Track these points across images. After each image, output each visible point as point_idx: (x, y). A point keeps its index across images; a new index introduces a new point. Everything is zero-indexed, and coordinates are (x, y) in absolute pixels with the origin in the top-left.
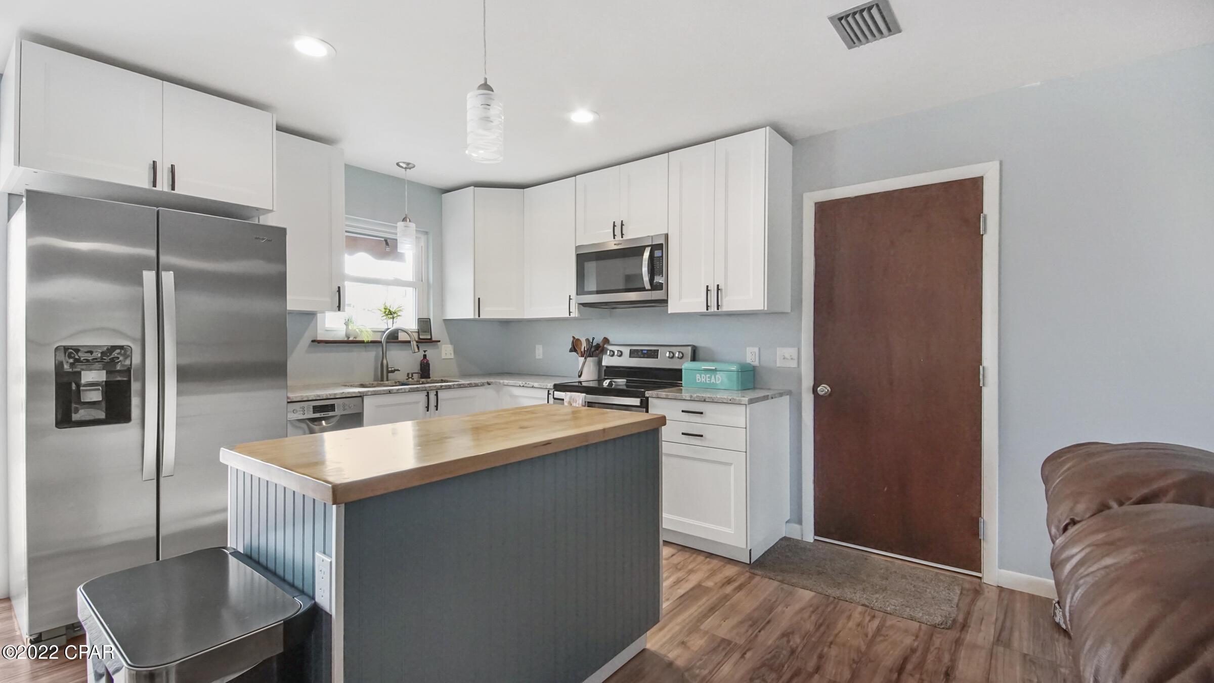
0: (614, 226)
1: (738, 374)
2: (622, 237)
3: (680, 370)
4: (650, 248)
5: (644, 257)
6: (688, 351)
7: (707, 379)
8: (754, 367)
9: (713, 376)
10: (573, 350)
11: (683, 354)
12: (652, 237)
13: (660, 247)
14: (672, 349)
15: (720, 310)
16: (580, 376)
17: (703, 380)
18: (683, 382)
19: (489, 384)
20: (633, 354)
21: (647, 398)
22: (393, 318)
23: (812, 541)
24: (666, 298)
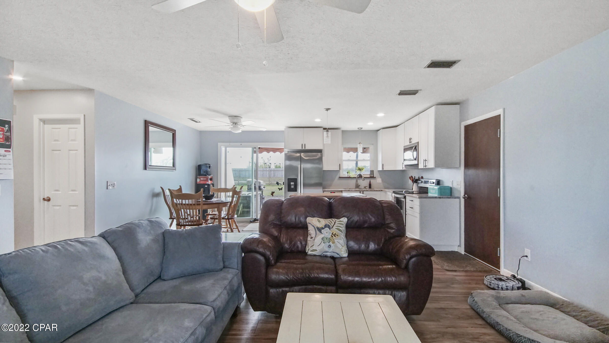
0: (409, 139)
2: (411, 143)
12: (416, 143)
13: (416, 146)
17: (432, 191)
18: (429, 193)
20: (424, 182)
21: (406, 196)
22: (361, 171)
23: (463, 254)
24: (418, 163)
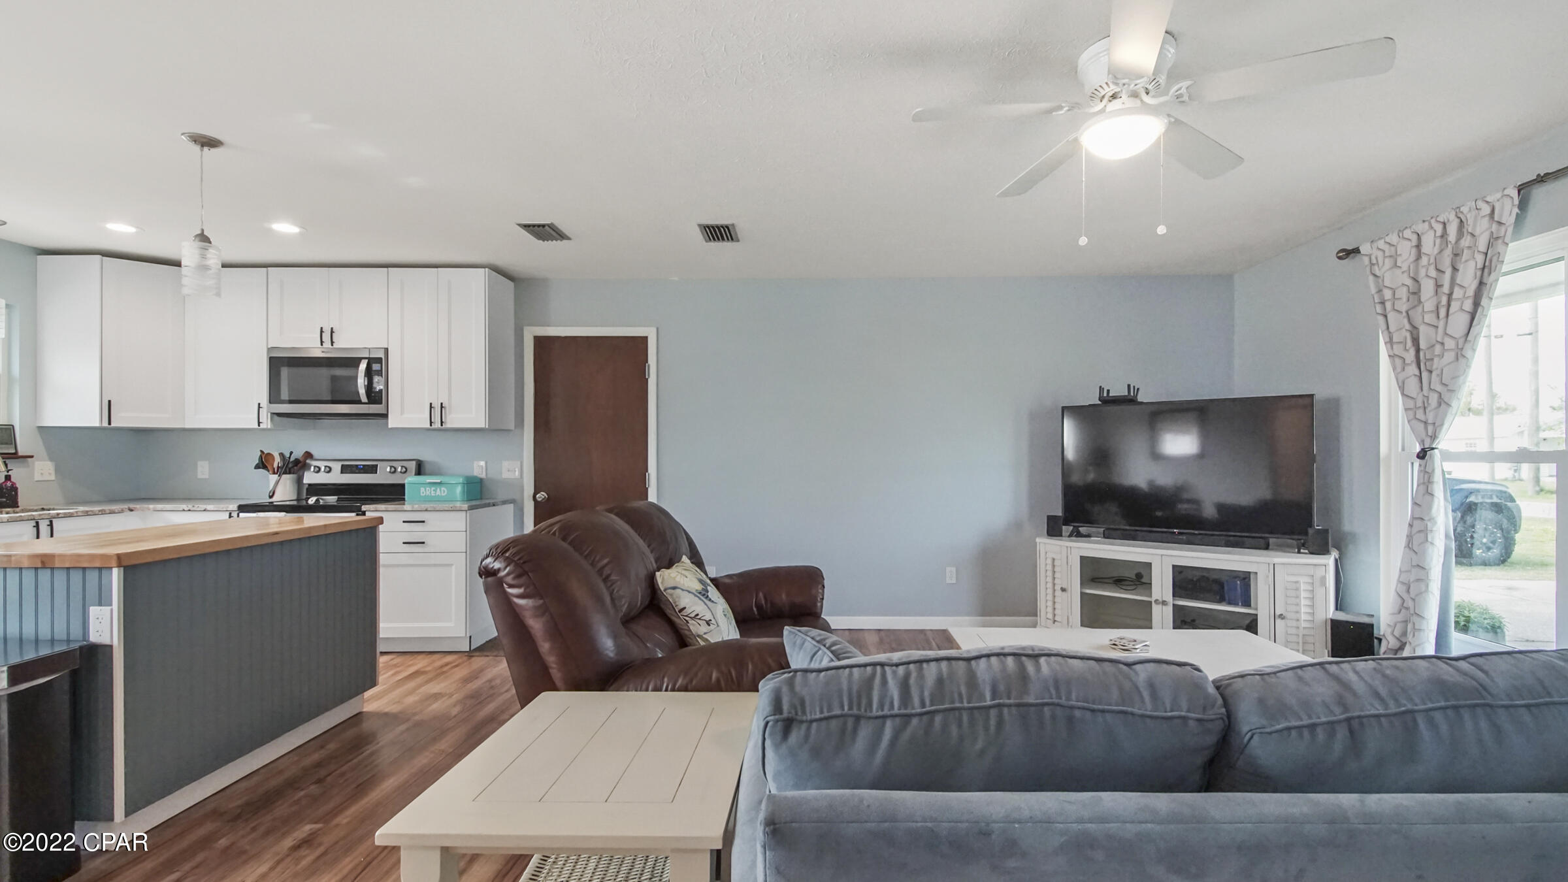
0: (322, 332)
1: (464, 487)
2: (332, 345)
3: (403, 486)
4: (367, 360)
5: (360, 368)
6: (412, 466)
7: (432, 492)
8: (481, 480)
9: (438, 489)
10: (261, 466)
11: (406, 469)
12: (369, 349)
13: (379, 360)
14: (394, 464)
15: (444, 426)
16: (271, 497)
17: (428, 493)
18: (406, 497)
19: (131, 510)
20: (345, 469)
21: (364, 512)
24: (386, 413)
